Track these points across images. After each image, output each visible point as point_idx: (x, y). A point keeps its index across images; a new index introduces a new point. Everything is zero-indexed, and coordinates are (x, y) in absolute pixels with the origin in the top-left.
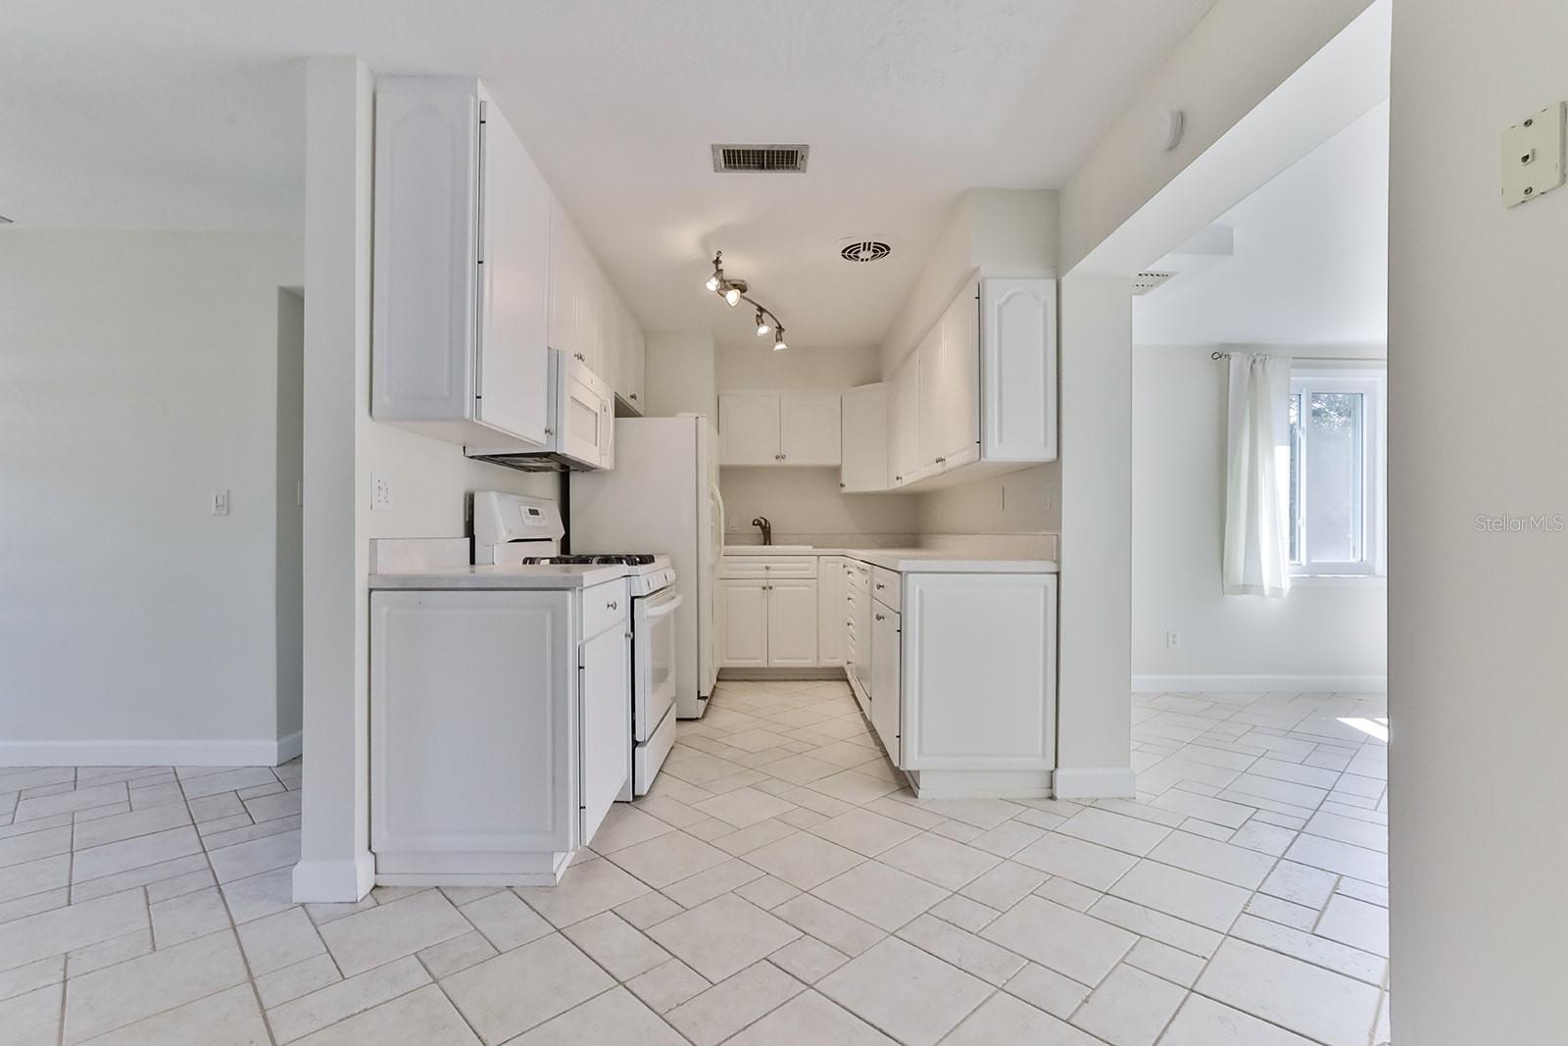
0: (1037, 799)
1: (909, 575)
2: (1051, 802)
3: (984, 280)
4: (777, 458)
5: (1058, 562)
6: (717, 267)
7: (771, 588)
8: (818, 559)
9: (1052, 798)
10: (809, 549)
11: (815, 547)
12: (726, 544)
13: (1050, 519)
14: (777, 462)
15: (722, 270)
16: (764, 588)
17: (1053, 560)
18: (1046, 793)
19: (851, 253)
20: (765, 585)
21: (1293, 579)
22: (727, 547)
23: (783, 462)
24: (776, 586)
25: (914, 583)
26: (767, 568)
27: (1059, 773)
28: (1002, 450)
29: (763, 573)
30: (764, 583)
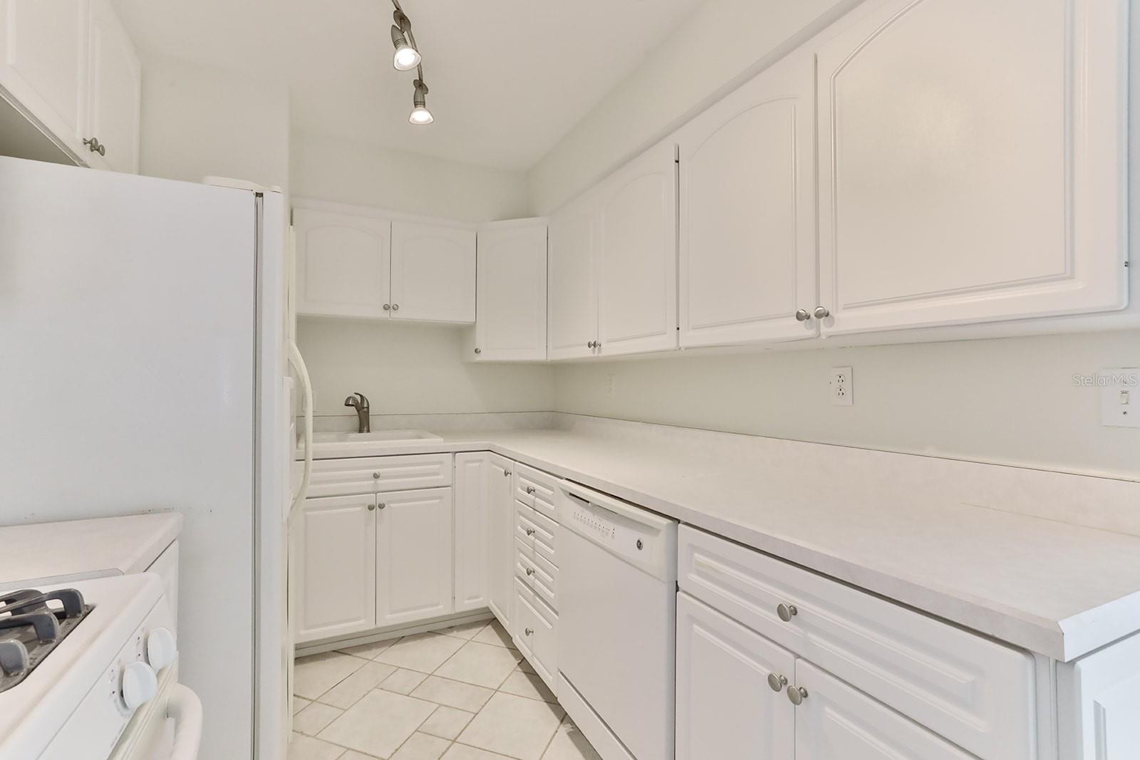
4: (386, 308)
7: (381, 506)
8: (454, 457)
10: (436, 442)
11: (445, 439)
12: (314, 441)
14: (385, 315)
16: (371, 508)
20: (373, 502)
22: (315, 445)
23: (395, 315)
24: (392, 502)
26: (376, 476)
29: (369, 484)
30: (371, 500)
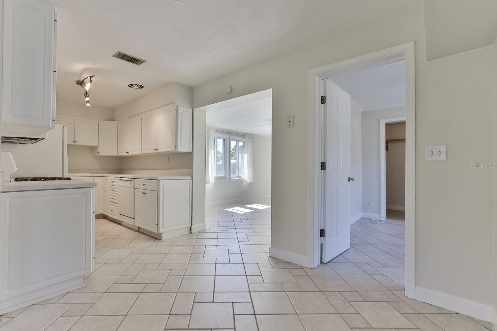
0: (188, 234)
1: (161, 181)
2: (191, 234)
3: (178, 106)
4: (74, 142)
5: (192, 176)
6: (90, 79)
9: (191, 233)
11: (91, 174)
13: (190, 166)
14: (73, 143)
15: (92, 81)
17: (191, 176)
18: (190, 232)
19: (131, 86)
21: (214, 180)
23: (76, 143)
25: (162, 183)
27: (193, 226)
28: (181, 149)
